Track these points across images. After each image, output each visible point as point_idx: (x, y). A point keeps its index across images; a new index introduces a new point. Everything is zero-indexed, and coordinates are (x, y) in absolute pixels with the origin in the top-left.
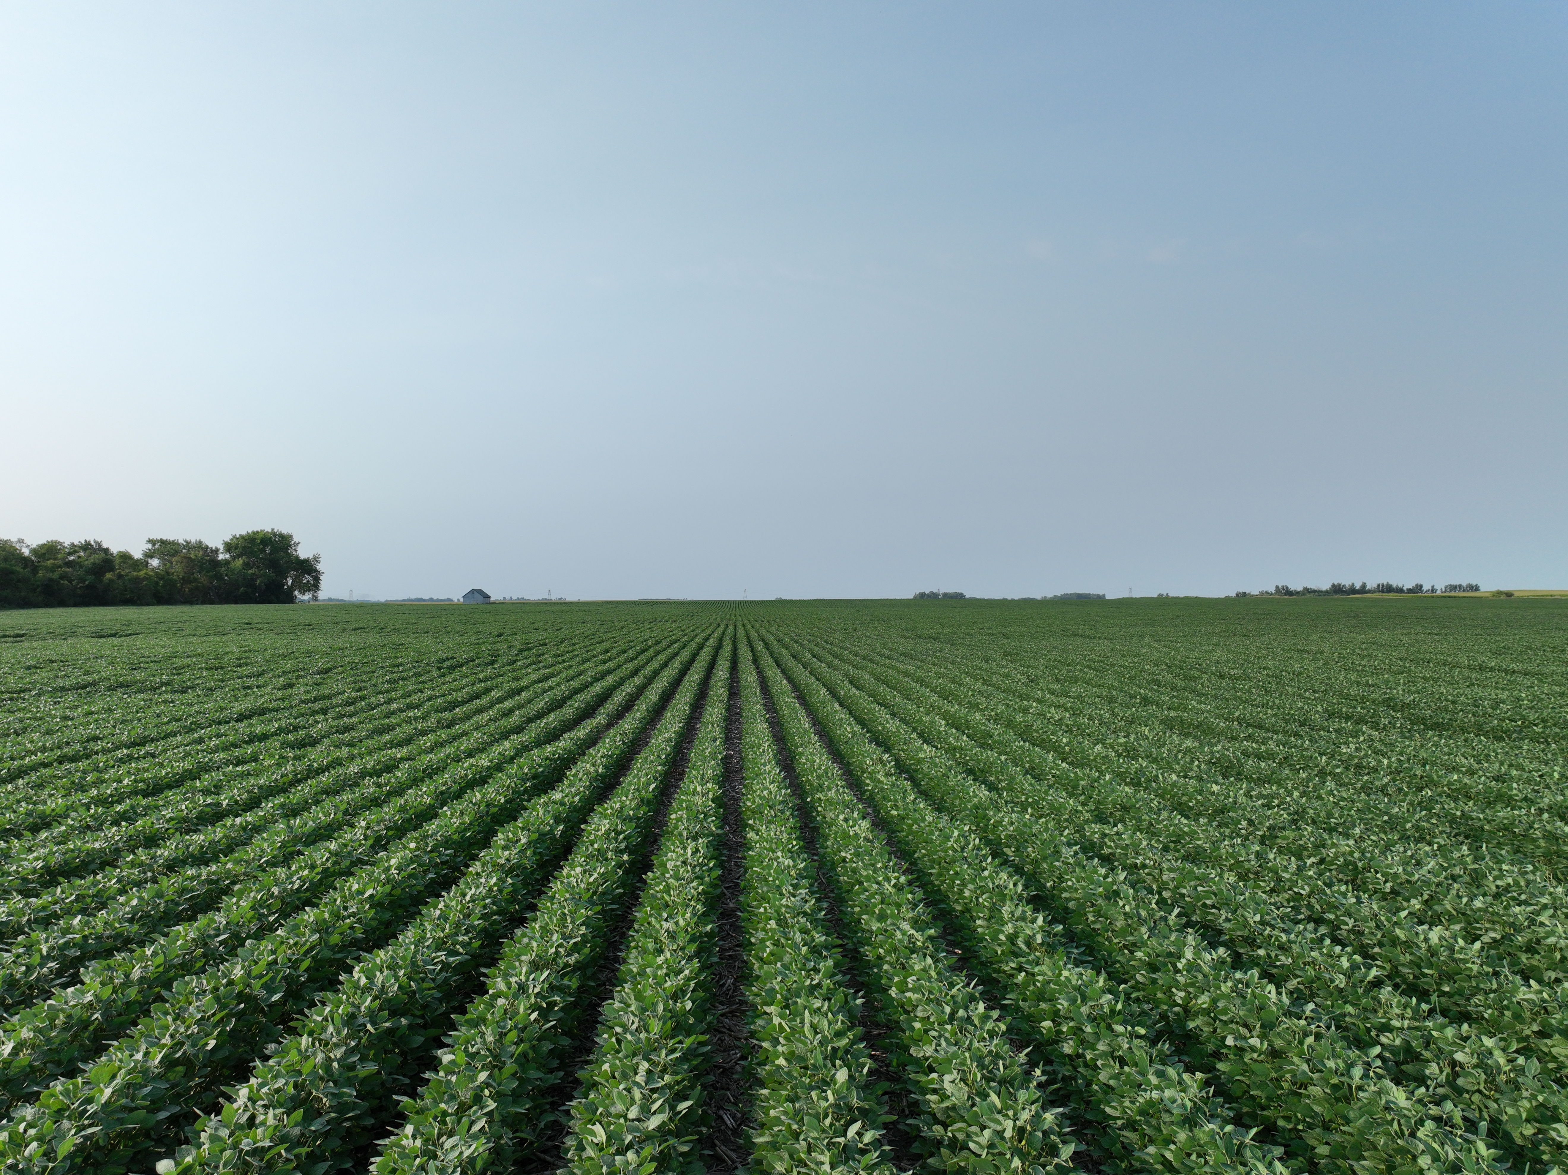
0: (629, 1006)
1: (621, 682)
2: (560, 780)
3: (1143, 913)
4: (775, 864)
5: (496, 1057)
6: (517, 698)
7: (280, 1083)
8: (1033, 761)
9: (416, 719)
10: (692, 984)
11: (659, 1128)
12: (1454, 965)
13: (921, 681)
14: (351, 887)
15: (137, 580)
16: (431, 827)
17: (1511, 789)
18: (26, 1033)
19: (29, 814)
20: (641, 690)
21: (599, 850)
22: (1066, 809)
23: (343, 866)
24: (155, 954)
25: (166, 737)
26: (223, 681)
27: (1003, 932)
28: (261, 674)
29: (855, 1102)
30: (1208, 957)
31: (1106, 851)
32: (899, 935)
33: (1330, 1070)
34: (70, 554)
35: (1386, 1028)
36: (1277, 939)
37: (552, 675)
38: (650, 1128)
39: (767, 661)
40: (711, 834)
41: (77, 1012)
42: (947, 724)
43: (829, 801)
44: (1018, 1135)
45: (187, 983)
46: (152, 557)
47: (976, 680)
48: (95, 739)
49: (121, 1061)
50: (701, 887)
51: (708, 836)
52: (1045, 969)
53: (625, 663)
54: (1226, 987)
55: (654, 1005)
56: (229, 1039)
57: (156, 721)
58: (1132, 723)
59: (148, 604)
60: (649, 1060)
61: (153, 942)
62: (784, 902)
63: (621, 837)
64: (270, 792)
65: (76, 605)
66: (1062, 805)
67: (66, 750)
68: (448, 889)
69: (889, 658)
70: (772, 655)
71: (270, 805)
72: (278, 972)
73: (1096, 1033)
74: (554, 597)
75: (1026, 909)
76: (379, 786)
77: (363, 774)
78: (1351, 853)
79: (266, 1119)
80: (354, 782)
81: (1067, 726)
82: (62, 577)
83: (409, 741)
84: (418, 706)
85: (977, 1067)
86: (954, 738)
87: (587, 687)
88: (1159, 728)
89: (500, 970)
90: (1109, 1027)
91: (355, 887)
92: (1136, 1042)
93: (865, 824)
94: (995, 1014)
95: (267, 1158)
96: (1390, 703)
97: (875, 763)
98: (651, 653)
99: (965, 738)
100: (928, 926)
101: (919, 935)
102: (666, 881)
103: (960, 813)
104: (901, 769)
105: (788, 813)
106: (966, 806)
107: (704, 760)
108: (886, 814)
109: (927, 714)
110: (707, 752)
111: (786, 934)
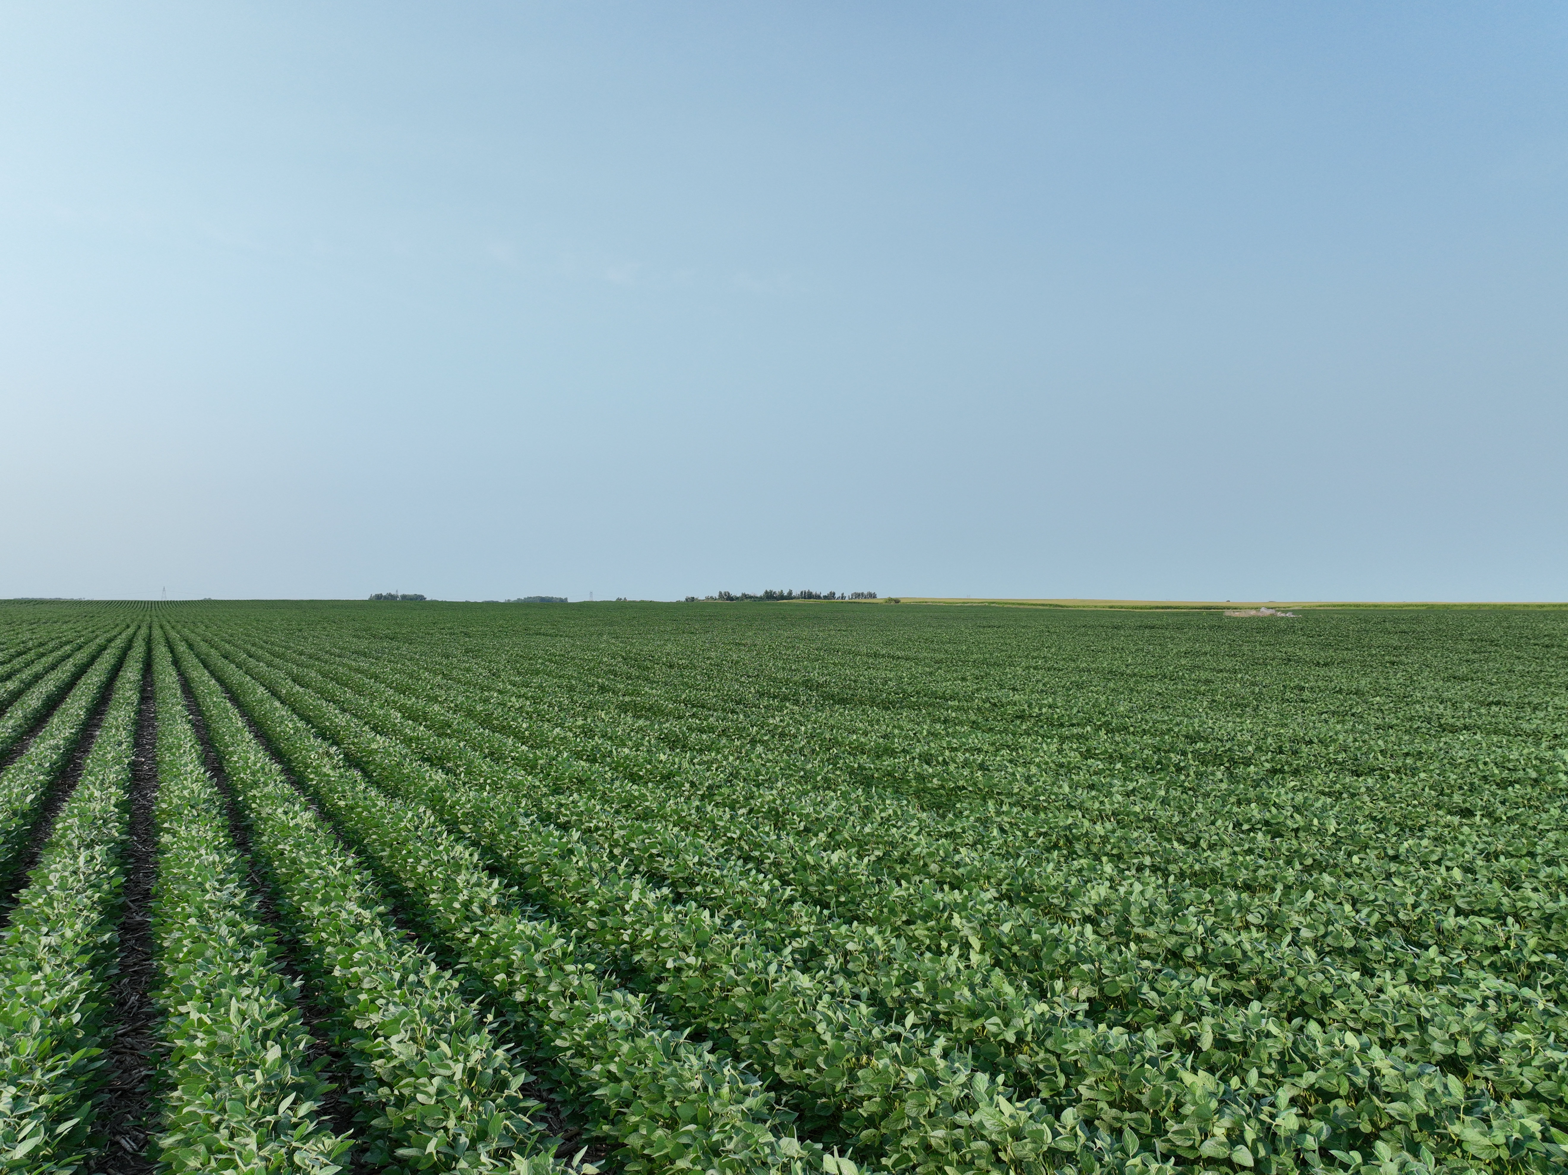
3: (595, 866)
4: (197, 862)
8: (493, 746)
10: (82, 996)
11: (31, 1154)
12: (848, 879)
13: (376, 677)
17: (893, 743)
20: (16, 695)
22: (524, 785)
27: (457, 900)
29: (289, 1077)
30: (653, 895)
31: (562, 819)
32: (344, 915)
33: (751, 970)
35: (797, 934)
36: (712, 876)
38: (17, 1157)
39: (190, 661)
40: (114, 840)
42: (403, 717)
43: (267, 797)
44: (469, 1077)
47: (435, 674)
50: (98, 895)
51: (108, 843)
52: (499, 926)
54: (668, 918)
55: (27, 1025)
58: (589, 708)
60: (16, 1085)
62: (207, 897)
66: (520, 783)
69: (339, 656)
70: (197, 656)
73: (548, 976)
75: (482, 875)
78: (774, 801)
81: (527, 713)
85: (427, 1022)
86: (409, 728)
88: (614, 713)
90: (561, 969)
92: (585, 977)
93: (308, 815)
94: (448, 974)
96: (808, 684)
97: (320, 757)
98: (31, 655)
99: (422, 728)
100: (377, 903)
101: (367, 914)
102: (48, 893)
103: (415, 797)
104: (352, 761)
105: (214, 812)
106: (421, 790)
107: (105, 764)
108: (332, 806)
109: (381, 708)
110: (109, 756)
111: (208, 929)
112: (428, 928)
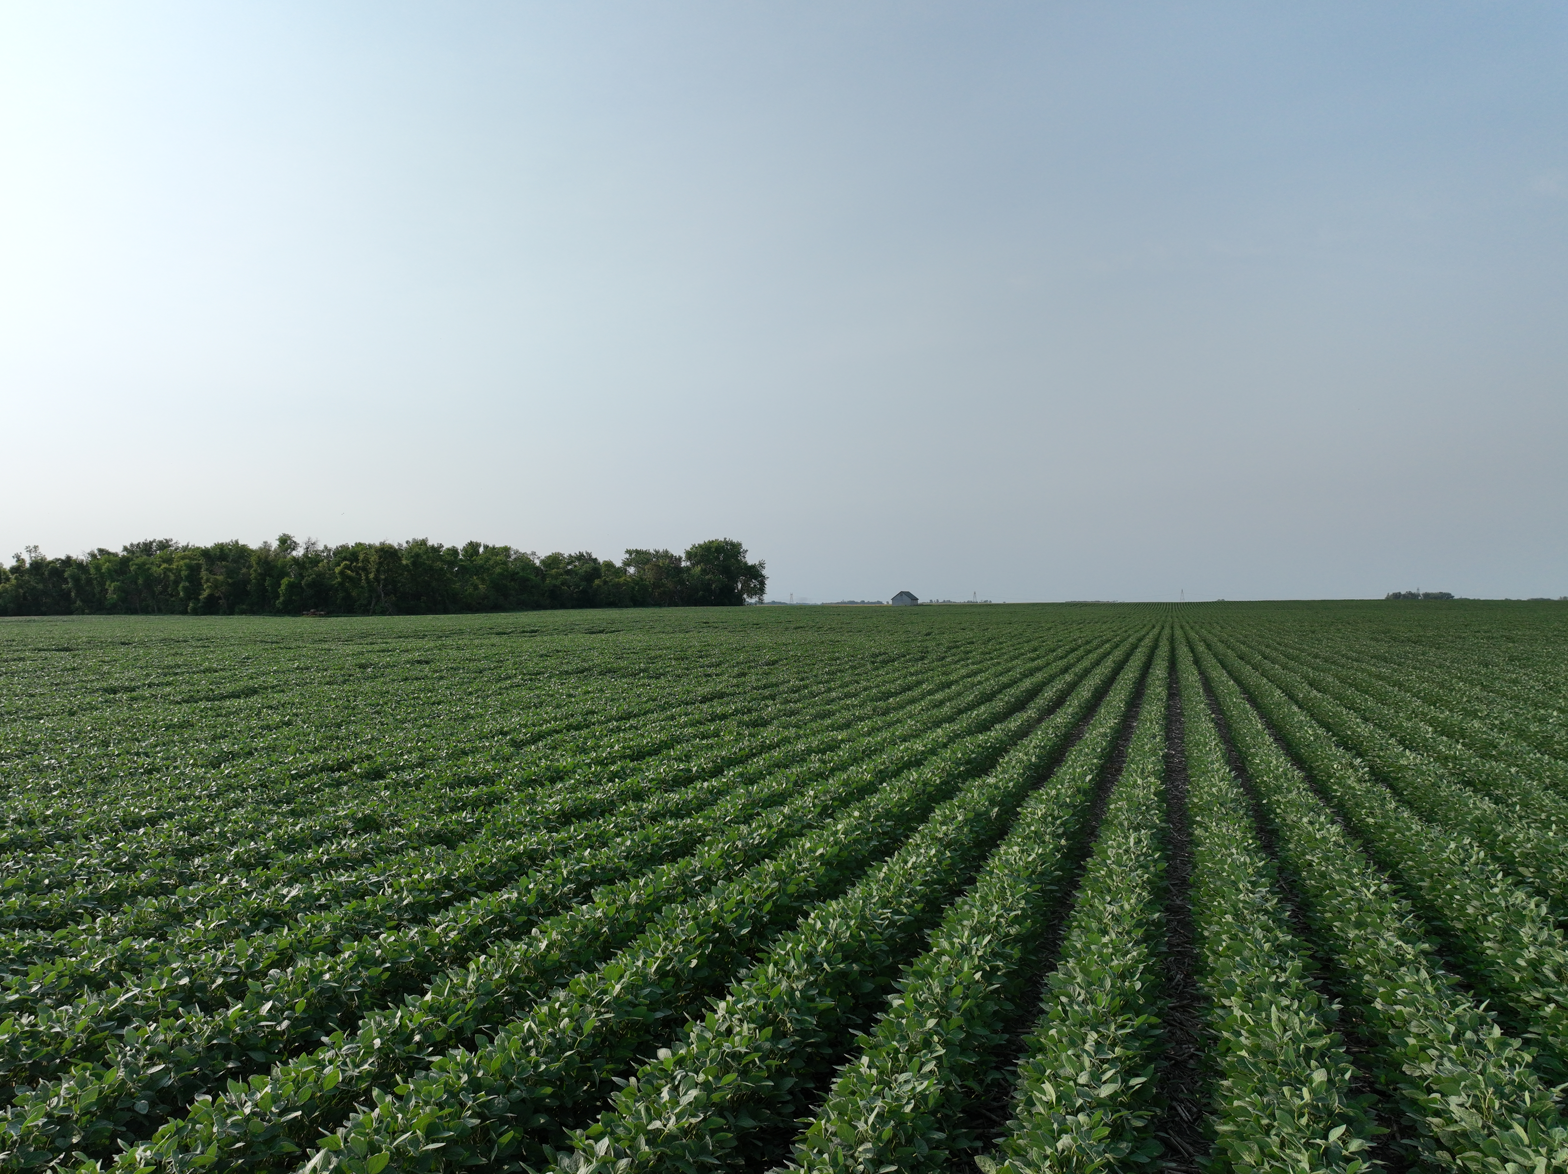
0: (1075, 978)
1: (1051, 679)
2: (994, 767)
4: (1229, 860)
5: (943, 1008)
6: (947, 690)
7: (752, 1002)
8: (1556, 776)
9: (854, 706)
10: (1141, 967)
11: (1112, 1097)
13: (1400, 685)
14: (803, 846)
15: (618, 586)
16: (874, 800)
18: (554, 935)
19: (548, 768)
20: (1072, 687)
21: (1035, 832)
23: (795, 829)
24: (646, 885)
25: (645, 714)
26: (688, 669)
27: (1522, 957)
28: (718, 665)
29: (1336, 1105)
32: (1382, 944)
34: (569, 564)
37: (980, 671)
38: (1102, 1096)
39: (1210, 662)
40: (1154, 826)
41: (591, 924)
42: (1435, 732)
43: (1291, 803)
45: (673, 910)
46: (629, 565)
47: (1473, 685)
48: (593, 713)
49: (626, 965)
50: (1146, 876)
51: (1151, 828)
53: (1054, 661)
55: (1101, 981)
56: (707, 961)
57: (637, 700)
59: (627, 607)
60: (1098, 1032)
61: (644, 875)
62: (1241, 897)
63: (1058, 822)
64: (731, 762)
65: (573, 607)
67: (571, 720)
68: (891, 855)
69: (1357, 661)
70: (1215, 656)
71: (731, 773)
72: (746, 910)
74: (980, 599)
76: (824, 762)
77: (809, 751)
79: (741, 1031)
80: (801, 758)
82: (563, 584)
83: (847, 725)
84: (855, 695)
85: (1494, 1093)
86: (1443, 745)
87: (1016, 682)
89: (942, 932)
91: (808, 845)
93: (1335, 829)
94: (1517, 1043)
95: (744, 1062)
97: (1344, 767)
98: (1081, 652)
99: (1459, 747)
100: (1420, 940)
101: (1408, 948)
102: (1108, 867)
103: (1457, 825)
104: (1378, 776)
105: (1241, 812)
106: (1464, 818)
107: (1144, 755)
108: (1360, 821)
109: (1409, 719)
110: (1147, 748)
111: (1244, 929)
112: (1484, 980)
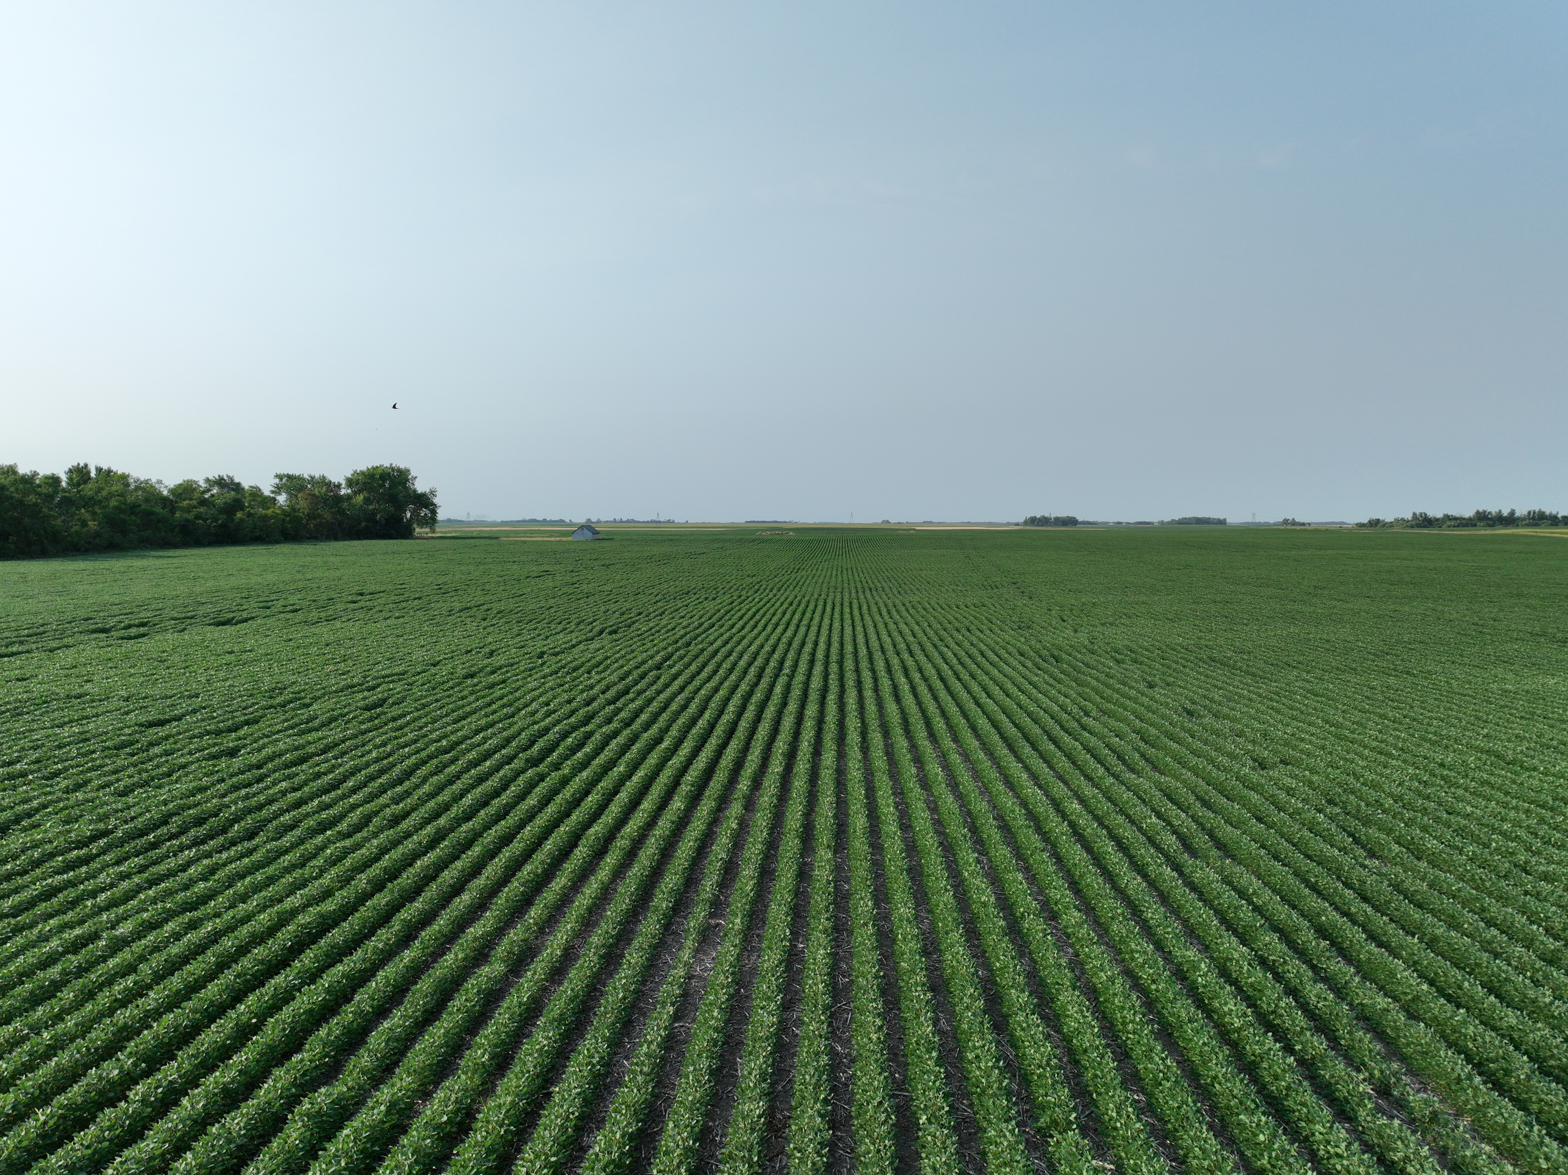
15: (265, 518)
34: (205, 492)
46: (279, 493)
59: (276, 543)
65: (210, 544)
82: (197, 517)
